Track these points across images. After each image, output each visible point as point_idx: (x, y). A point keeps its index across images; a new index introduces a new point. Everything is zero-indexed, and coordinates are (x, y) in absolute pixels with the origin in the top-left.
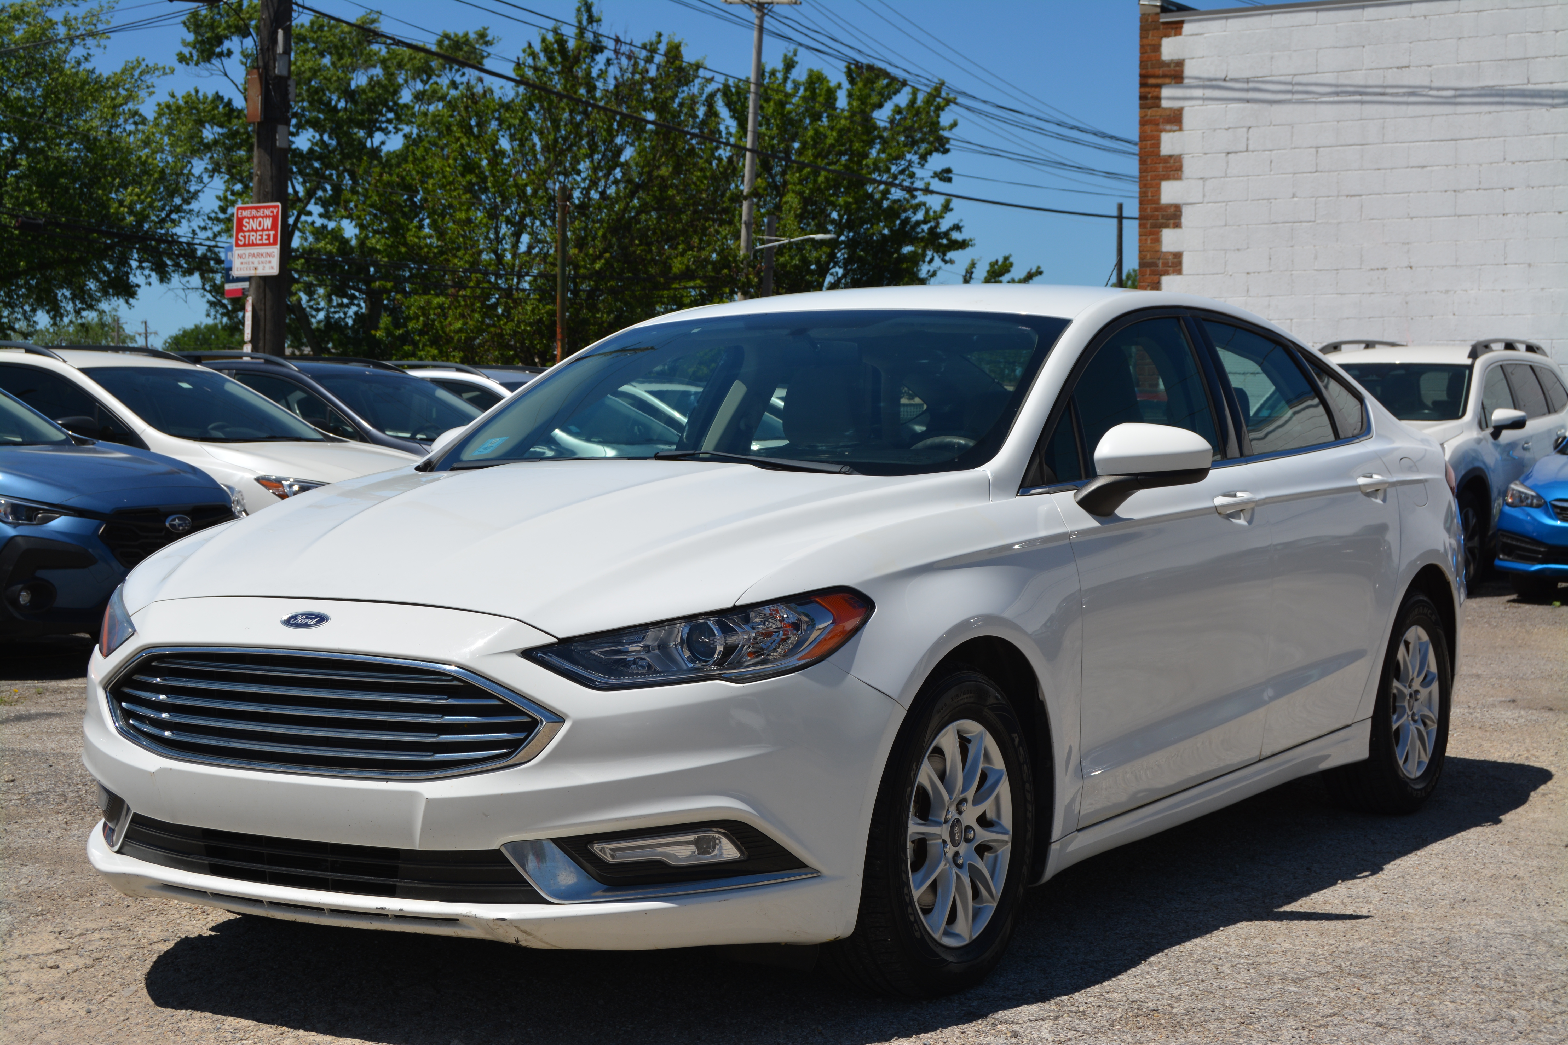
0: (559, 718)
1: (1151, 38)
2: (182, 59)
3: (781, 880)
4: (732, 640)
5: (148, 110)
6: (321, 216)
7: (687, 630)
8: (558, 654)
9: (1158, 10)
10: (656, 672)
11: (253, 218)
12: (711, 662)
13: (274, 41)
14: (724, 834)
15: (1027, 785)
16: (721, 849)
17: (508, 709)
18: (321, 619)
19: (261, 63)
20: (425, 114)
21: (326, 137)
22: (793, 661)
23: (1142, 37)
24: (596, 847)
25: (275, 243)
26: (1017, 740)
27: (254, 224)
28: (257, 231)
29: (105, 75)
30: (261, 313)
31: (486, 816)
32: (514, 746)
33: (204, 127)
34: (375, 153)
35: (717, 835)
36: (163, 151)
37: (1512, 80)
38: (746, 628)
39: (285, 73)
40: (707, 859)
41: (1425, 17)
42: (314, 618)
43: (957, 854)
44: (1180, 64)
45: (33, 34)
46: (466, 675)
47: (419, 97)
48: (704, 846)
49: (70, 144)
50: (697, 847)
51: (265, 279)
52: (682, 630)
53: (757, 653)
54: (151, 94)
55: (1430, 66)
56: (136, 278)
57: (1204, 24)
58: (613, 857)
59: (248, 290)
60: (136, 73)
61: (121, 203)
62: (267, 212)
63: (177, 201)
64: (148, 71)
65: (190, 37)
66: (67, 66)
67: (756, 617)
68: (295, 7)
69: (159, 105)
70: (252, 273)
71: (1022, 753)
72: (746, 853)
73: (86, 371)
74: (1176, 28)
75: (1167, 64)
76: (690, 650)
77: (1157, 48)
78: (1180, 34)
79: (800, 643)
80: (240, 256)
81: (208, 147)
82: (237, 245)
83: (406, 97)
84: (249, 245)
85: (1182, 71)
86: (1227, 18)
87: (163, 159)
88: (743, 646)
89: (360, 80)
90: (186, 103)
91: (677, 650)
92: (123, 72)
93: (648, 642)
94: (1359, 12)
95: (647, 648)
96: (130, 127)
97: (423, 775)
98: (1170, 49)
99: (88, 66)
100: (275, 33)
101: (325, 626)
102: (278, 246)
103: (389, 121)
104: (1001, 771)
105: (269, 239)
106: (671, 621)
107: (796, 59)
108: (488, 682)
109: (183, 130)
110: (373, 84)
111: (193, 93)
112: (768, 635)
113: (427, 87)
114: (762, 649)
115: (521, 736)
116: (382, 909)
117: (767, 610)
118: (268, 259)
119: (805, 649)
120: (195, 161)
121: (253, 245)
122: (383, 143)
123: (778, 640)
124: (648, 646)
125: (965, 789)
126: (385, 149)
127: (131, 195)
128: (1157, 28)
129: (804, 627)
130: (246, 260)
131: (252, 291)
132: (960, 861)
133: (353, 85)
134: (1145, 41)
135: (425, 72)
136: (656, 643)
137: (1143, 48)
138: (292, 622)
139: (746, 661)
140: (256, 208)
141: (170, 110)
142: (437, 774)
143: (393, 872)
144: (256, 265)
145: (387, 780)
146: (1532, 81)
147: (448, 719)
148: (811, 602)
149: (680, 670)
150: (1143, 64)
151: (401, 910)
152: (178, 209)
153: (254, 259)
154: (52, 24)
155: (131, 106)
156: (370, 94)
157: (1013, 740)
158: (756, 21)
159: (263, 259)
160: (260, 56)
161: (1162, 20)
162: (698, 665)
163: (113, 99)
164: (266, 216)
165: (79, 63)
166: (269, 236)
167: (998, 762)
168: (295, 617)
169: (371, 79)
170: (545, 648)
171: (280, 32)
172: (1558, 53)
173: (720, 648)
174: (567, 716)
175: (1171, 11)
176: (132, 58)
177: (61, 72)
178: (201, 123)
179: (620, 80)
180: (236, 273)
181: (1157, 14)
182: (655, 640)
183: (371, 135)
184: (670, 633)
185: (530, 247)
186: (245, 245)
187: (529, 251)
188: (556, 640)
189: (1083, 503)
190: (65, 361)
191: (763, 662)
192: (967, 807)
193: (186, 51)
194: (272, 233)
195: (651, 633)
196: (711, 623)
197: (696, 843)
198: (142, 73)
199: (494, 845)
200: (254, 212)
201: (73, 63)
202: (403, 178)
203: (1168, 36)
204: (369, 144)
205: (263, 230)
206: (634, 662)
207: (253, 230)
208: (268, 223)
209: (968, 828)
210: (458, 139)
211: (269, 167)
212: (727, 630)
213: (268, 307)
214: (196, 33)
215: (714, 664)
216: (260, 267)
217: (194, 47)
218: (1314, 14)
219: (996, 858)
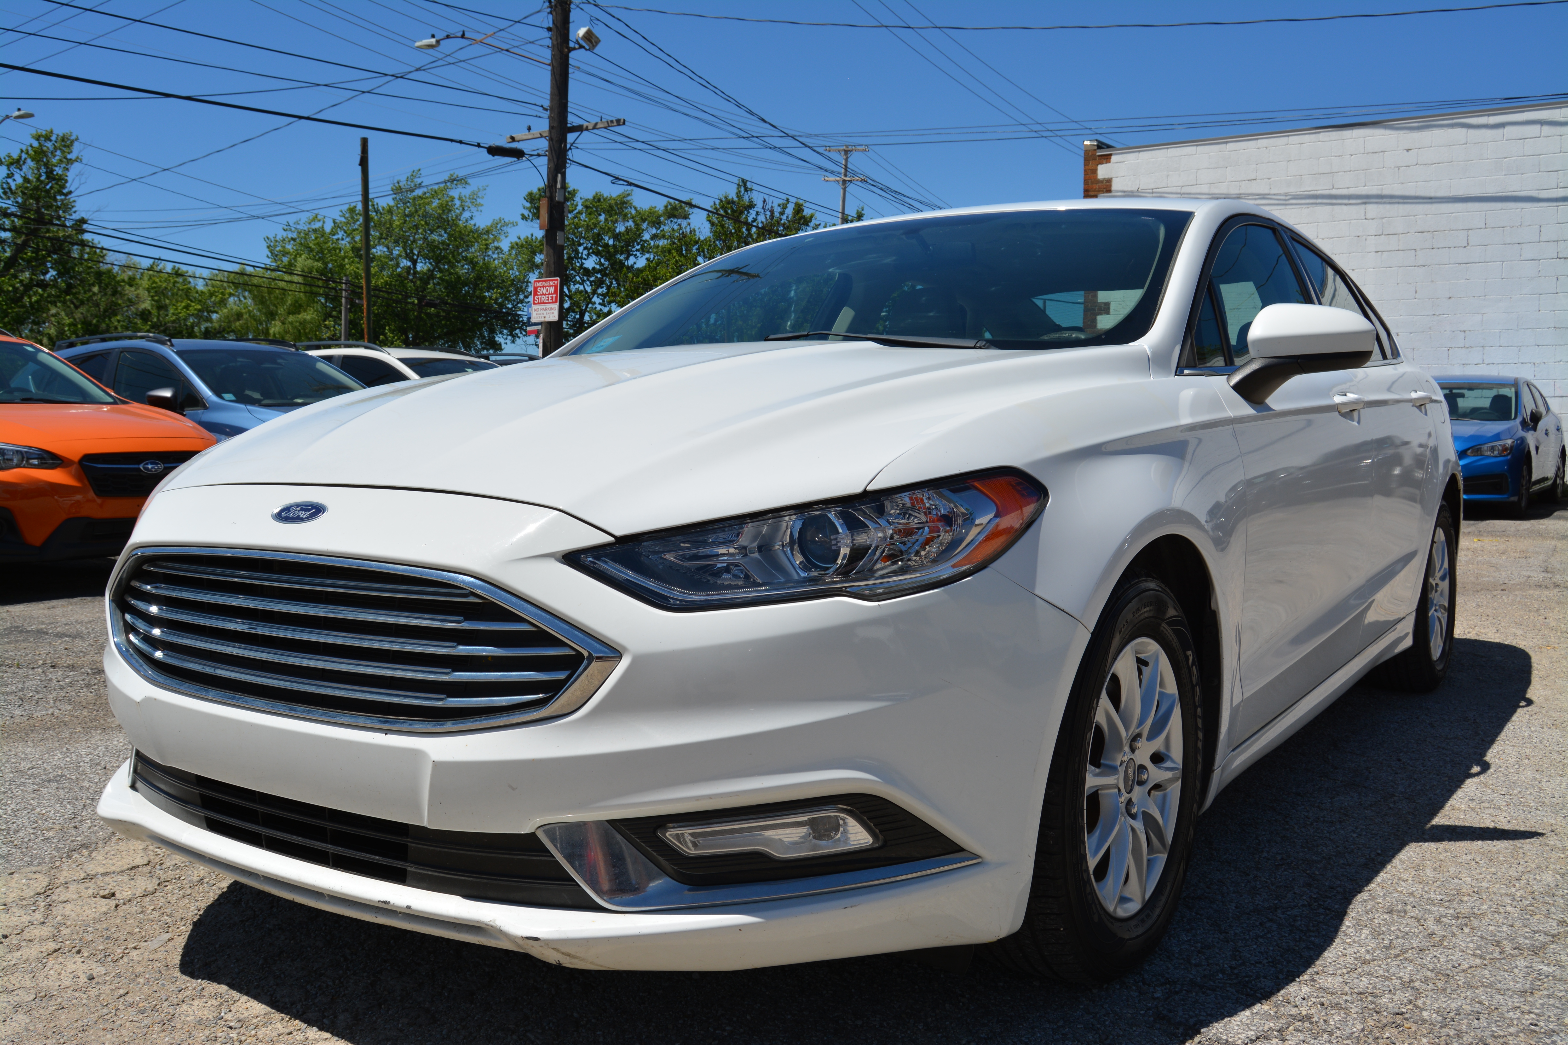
0: (613, 653)
1: (1091, 165)
2: (524, 217)
3: (929, 872)
4: (862, 539)
5: (505, 245)
6: (600, 304)
7: (799, 525)
8: (616, 559)
9: (1096, 148)
10: (756, 584)
11: (543, 287)
12: (832, 570)
13: (556, 182)
14: (850, 813)
15: (1199, 710)
16: (845, 832)
17: (541, 638)
18: (315, 510)
19: (548, 194)
20: (658, 246)
21: (602, 260)
22: (945, 570)
23: (1085, 165)
24: (670, 834)
25: (556, 302)
26: (1191, 658)
27: (544, 291)
28: (545, 295)
29: (482, 227)
30: (548, 344)
31: (513, 789)
32: (554, 689)
33: (536, 255)
34: (630, 268)
35: (841, 815)
36: (513, 269)
37: (1322, 188)
38: (881, 522)
39: (562, 200)
40: (826, 848)
41: (1266, 148)
42: (309, 510)
43: (1129, 802)
44: (1109, 181)
45: (442, 205)
46: (480, 587)
47: (654, 237)
48: (822, 830)
49: (463, 266)
50: (812, 829)
51: (550, 324)
52: (791, 525)
53: (892, 557)
54: (506, 237)
55: (1269, 179)
56: (499, 339)
57: (1125, 155)
58: (695, 845)
59: (541, 330)
60: (499, 226)
61: (491, 298)
62: (552, 283)
63: (521, 297)
64: (506, 224)
65: (528, 205)
66: (461, 222)
67: (892, 508)
68: (568, 161)
69: (511, 243)
70: (542, 320)
71: (1195, 673)
72: (881, 836)
73: (402, 360)
74: (1107, 158)
75: (1101, 181)
76: (803, 553)
77: (1095, 171)
78: (1110, 162)
79: (954, 544)
80: (536, 310)
81: (538, 267)
82: (534, 303)
83: (646, 236)
84: (541, 303)
85: (1110, 186)
86: (1139, 152)
87: (514, 273)
88: (877, 548)
89: (621, 228)
90: (526, 242)
91: (785, 553)
92: (491, 226)
93: (743, 541)
94: (1224, 145)
95: (743, 550)
96: (495, 256)
97: (429, 727)
98: (1103, 171)
99: (472, 222)
100: (557, 176)
101: (322, 518)
102: (558, 304)
103: (637, 250)
104: (1173, 695)
105: (552, 299)
106: (777, 512)
107: (863, 212)
108: (514, 599)
109: (523, 257)
110: (628, 230)
111: (530, 237)
112: (908, 532)
113: (658, 232)
114: (902, 553)
115: (561, 676)
116: (385, 902)
117: (905, 499)
118: (552, 311)
119: (961, 553)
120: (531, 275)
121: (544, 303)
122: (635, 263)
123: (922, 539)
124: (745, 548)
125: (1141, 722)
126: (636, 266)
127: (495, 293)
128: (1095, 159)
129: (960, 521)
130: (539, 312)
131: (543, 331)
132: (1134, 810)
133: (617, 231)
134: (1087, 167)
135: (657, 223)
136: (755, 544)
137: (1086, 172)
138: (287, 515)
139: (878, 570)
140: (545, 281)
141: (517, 247)
142: (448, 726)
143: (401, 852)
144: (545, 315)
145: (387, 732)
146: (1335, 187)
147: (464, 650)
148: (966, 489)
149: (789, 579)
150: (1086, 182)
151: (409, 907)
152: (522, 302)
153: (544, 312)
154: (453, 199)
155: (496, 244)
156: (627, 237)
157: (1187, 658)
158: (844, 162)
159: (549, 311)
160: (547, 190)
161: (1098, 154)
162: (814, 574)
163: (486, 240)
164: (551, 286)
165: (467, 221)
166: (552, 297)
167: (1172, 687)
168: (287, 509)
169: (627, 228)
170: (596, 551)
171: (559, 175)
172: (1352, 169)
173: (845, 551)
174: (625, 649)
175: (1103, 148)
176: (497, 218)
177: (457, 225)
178: (534, 253)
179: (765, 223)
180: (533, 320)
181: (1095, 150)
182: (754, 539)
183: (627, 258)
184: (775, 529)
185: (716, 321)
186: (538, 303)
187: (715, 324)
188: (612, 539)
189: (1237, 388)
190: (389, 354)
191: (903, 571)
192: (1141, 744)
193: (526, 213)
194: (554, 296)
195: (749, 529)
196: (832, 516)
197: (812, 823)
198: (501, 226)
199: (525, 829)
200: (544, 283)
201: (464, 220)
202: (644, 280)
203: (1101, 163)
204: (626, 264)
205: (549, 294)
206: (727, 570)
207: (543, 294)
208: (552, 290)
209: (1142, 768)
210: (674, 257)
211: (552, 257)
212: (854, 525)
213: (552, 340)
214: (531, 203)
215: (837, 572)
216: (547, 316)
217: (530, 211)
218: (1195, 148)
219: (1164, 797)
